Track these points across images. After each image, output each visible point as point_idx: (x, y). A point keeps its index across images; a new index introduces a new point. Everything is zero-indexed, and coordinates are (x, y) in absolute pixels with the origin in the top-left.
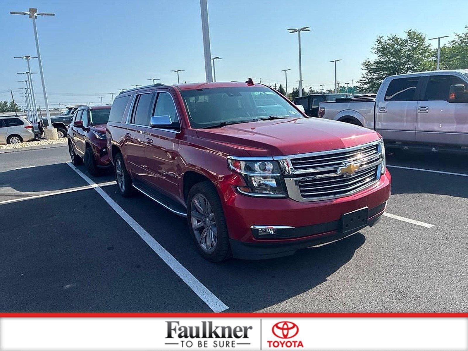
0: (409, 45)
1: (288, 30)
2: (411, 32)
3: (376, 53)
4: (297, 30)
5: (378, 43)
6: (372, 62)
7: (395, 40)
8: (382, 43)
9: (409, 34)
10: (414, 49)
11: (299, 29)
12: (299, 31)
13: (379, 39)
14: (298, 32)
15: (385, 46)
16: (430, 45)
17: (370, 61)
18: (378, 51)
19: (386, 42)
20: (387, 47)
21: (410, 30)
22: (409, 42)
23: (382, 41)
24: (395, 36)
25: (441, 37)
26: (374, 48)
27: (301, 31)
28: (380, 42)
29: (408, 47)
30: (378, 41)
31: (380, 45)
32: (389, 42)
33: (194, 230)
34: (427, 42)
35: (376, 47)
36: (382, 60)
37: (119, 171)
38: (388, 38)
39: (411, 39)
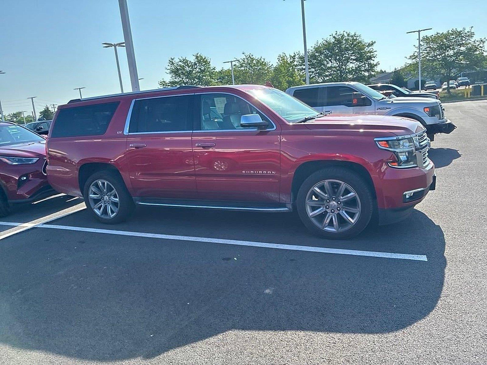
0: (198, 67)
1: (103, 44)
2: (198, 55)
3: (170, 74)
4: (113, 45)
5: (171, 64)
6: (167, 82)
7: (185, 62)
8: (175, 65)
9: (197, 57)
10: (202, 71)
11: (114, 44)
12: (115, 46)
13: (171, 60)
14: (113, 47)
15: (178, 67)
16: (215, 69)
17: (165, 81)
18: (172, 72)
19: (178, 63)
20: (180, 69)
21: (197, 54)
22: (198, 64)
23: (174, 62)
24: (186, 58)
25: (233, 61)
26: (168, 69)
27: (117, 47)
28: (173, 64)
29: (197, 69)
30: (170, 62)
31: (173, 66)
32: (180, 63)
33: (312, 218)
34: (212, 65)
35: (169, 68)
36: (176, 80)
37: (95, 194)
38: (179, 60)
39: (199, 62)
